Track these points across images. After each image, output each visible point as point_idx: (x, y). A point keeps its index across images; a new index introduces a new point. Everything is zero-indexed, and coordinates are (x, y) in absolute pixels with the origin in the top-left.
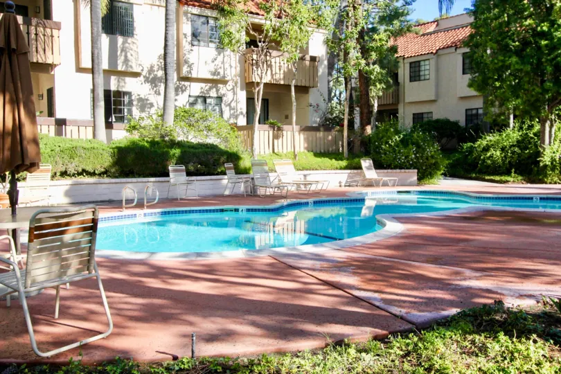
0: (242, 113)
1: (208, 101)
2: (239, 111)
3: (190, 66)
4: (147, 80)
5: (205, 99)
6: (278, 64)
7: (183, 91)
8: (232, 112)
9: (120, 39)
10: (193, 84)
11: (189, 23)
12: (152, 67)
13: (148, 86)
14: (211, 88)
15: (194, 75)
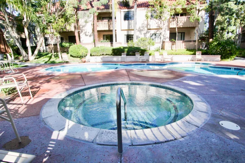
0: (167, 38)
1: (157, 35)
2: (167, 37)
3: (150, 26)
4: (138, 31)
5: (155, 34)
6: (180, 21)
7: (148, 33)
8: (164, 37)
9: (130, 21)
10: (152, 31)
11: (150, 13)
12: (140, 27)
13: (139, 32)
14: (157, 31)
15: (151, 28)
